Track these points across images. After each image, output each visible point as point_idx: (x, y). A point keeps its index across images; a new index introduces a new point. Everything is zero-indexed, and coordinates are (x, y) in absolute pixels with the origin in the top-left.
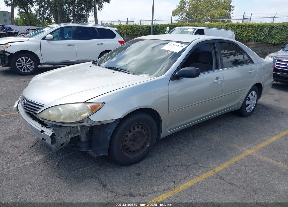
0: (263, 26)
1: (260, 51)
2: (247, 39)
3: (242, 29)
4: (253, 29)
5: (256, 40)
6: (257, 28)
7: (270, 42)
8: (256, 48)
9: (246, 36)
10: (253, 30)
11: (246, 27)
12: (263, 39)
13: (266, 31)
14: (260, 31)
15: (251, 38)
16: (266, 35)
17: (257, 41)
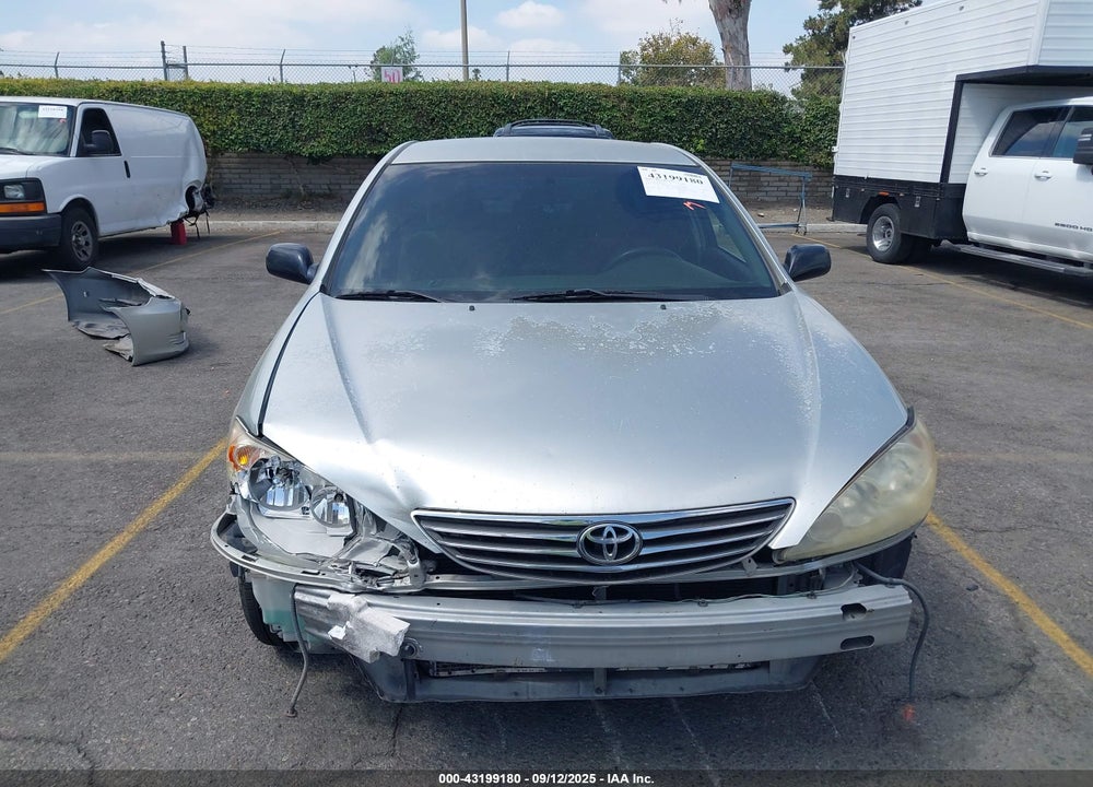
0: (265, 95)
1: (269, 187)
2: (220, 142)
3: (190, 107)
4: (232, 107)
5: (254, 145)
6: (247, 102)
7: (306, 151)
8: (247, 176)
9: (214, 133)
10: (233, 111)
11: (204, 98)
12: (280, 141)
13: (279, 112)
14: (260, 114)
15: (233, 137)
16: (284, 127)
17: (256, 151)
